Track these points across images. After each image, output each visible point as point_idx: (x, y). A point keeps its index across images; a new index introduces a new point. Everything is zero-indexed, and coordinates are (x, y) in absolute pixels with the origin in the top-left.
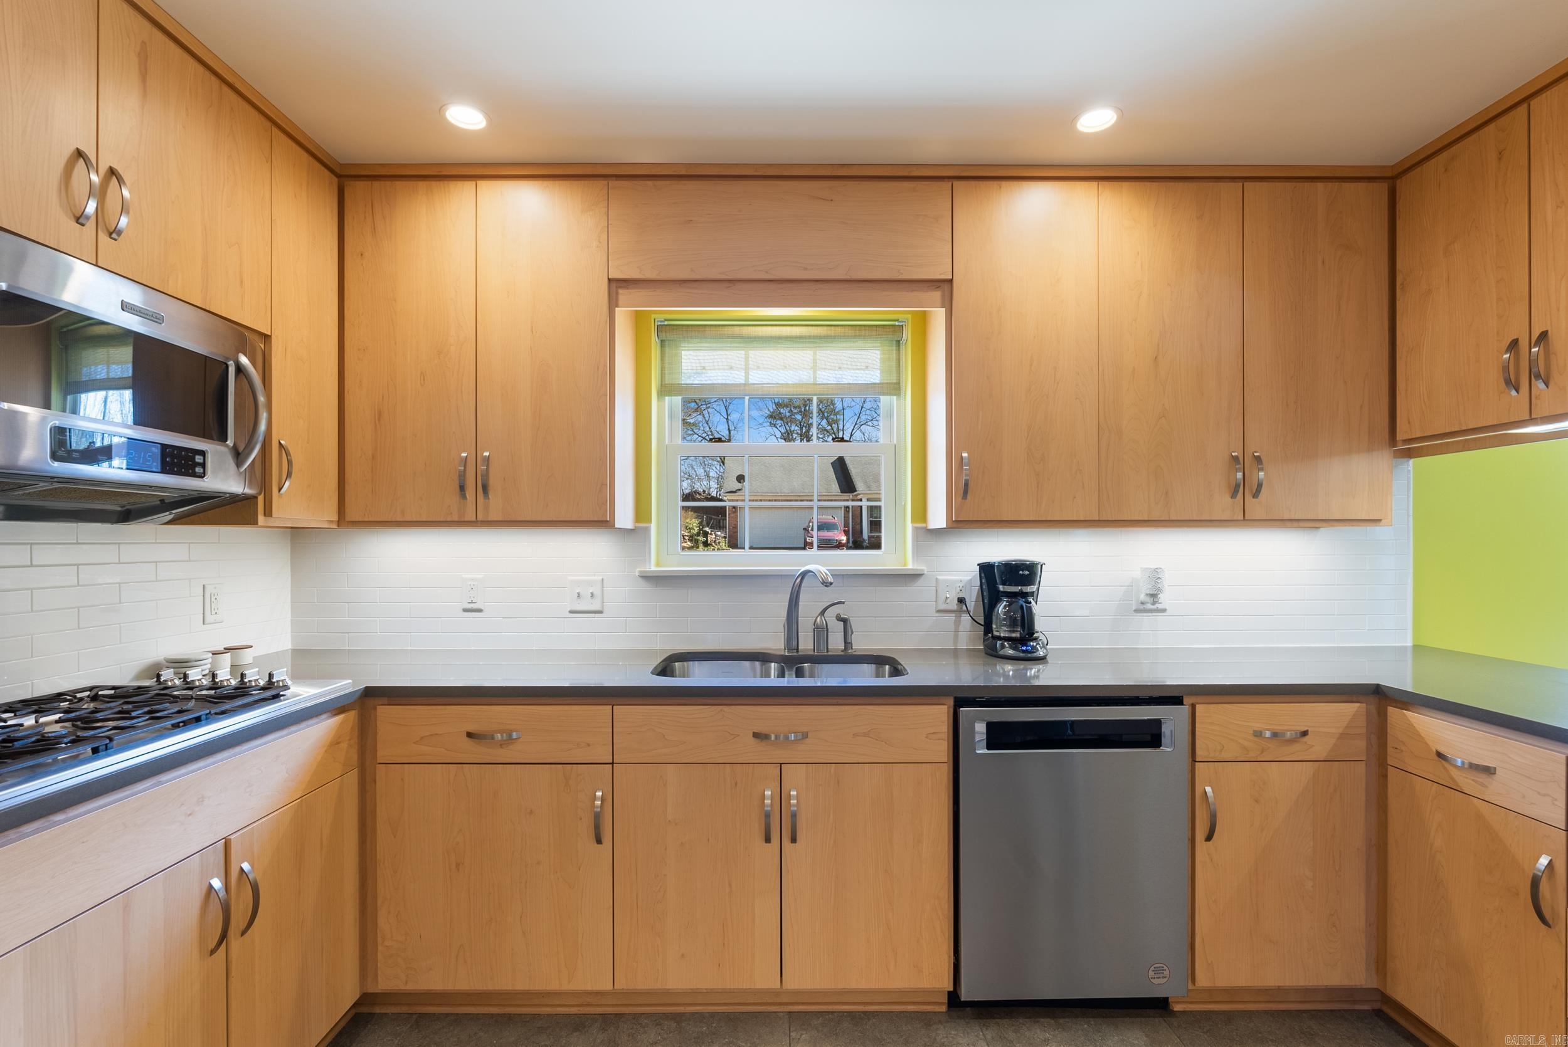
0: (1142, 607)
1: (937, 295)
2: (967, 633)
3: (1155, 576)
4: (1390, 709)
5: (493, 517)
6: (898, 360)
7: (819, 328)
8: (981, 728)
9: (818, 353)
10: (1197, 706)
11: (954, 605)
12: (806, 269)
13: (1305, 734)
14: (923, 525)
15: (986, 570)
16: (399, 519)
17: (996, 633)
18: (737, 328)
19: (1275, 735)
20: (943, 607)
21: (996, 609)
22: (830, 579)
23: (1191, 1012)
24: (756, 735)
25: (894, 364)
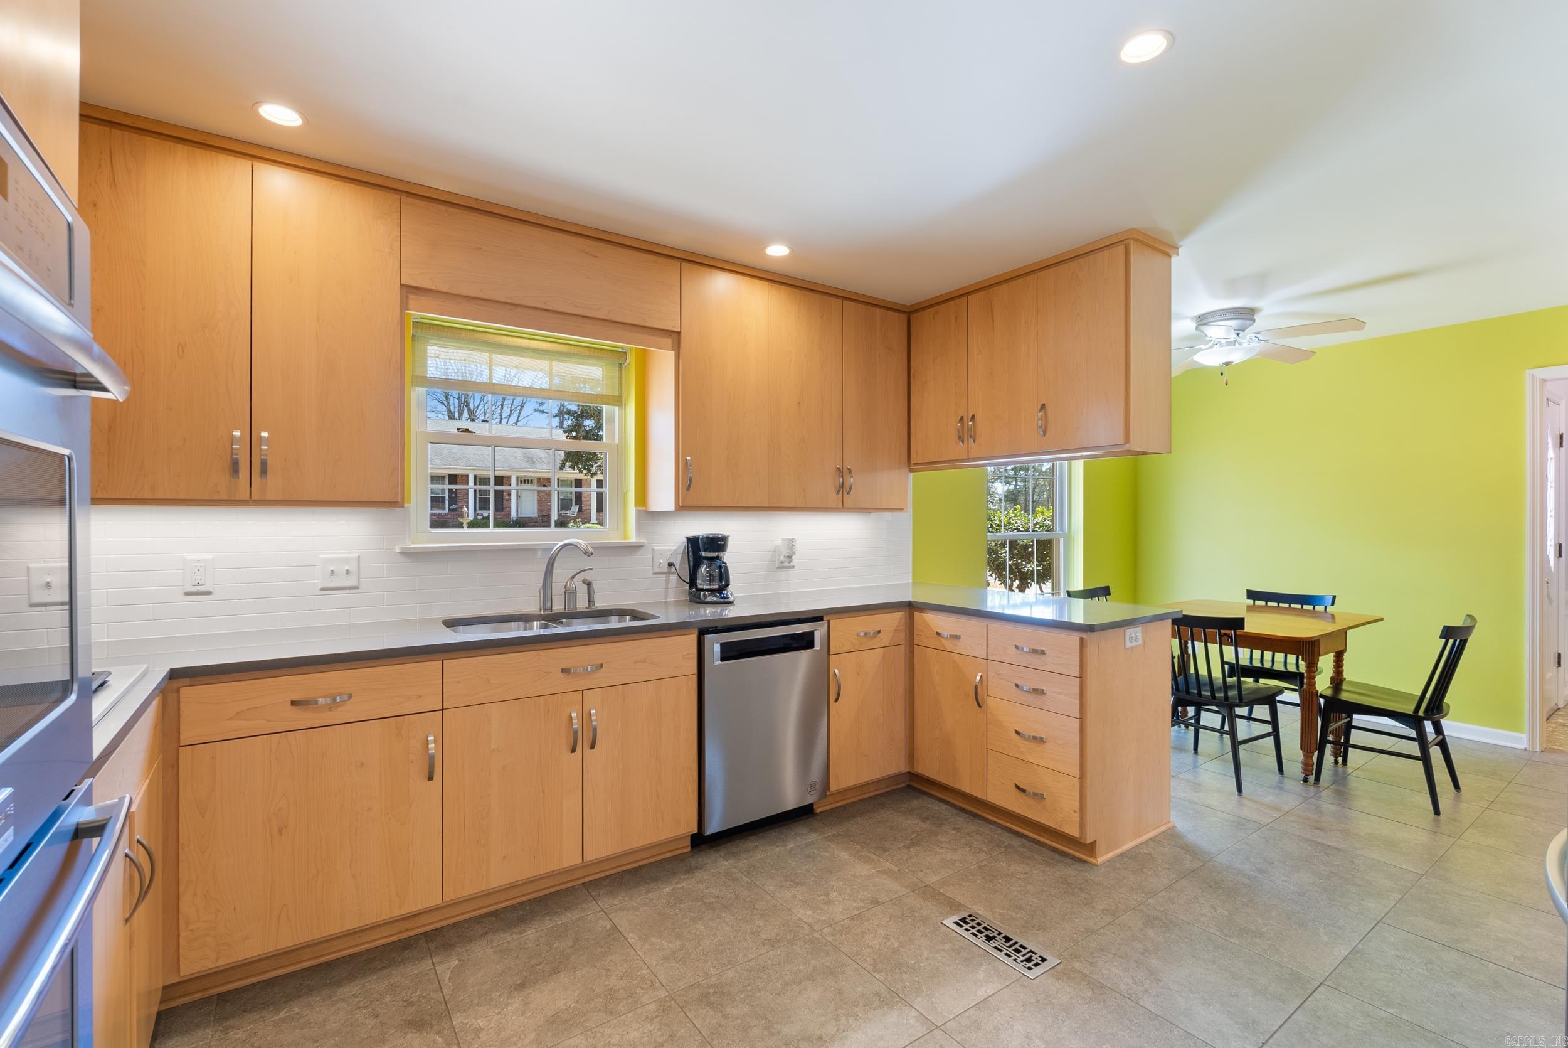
0: (781, 565)
1: (669, 341)
2: (674, 588)
3: (791, 544)
4: (916, 614)
5: (270, 496)
6: (620, 378)
7: (562, 346)
8: (717, 648)
9: (553, 364)
10: (831, 621)
11: (665, 568)
12: (576, 306)
13: (879, 632)
14: (644, 508)
15: (693, 542)
16: (147, 496)
17: (699, 587)
18: (491, 336)
19: (866, 634)
20: (657, 570)
21: (700, 571)
22: (590, 550)
23: (826, 811)
24: (563, 671)
25: (616, 381)
